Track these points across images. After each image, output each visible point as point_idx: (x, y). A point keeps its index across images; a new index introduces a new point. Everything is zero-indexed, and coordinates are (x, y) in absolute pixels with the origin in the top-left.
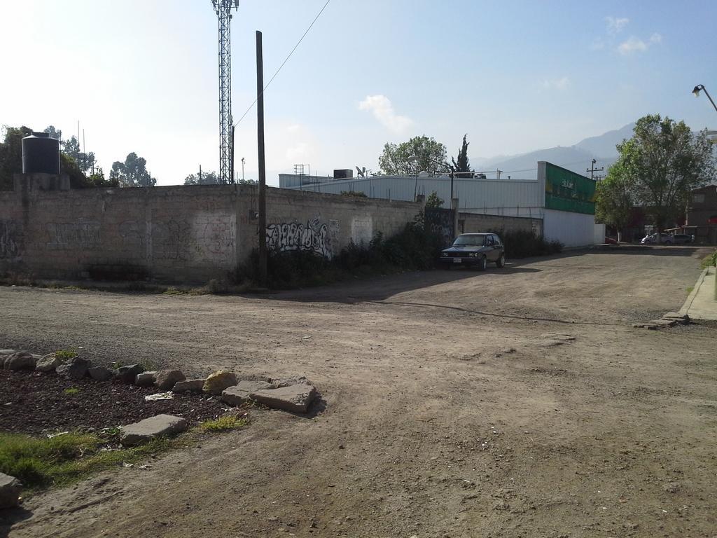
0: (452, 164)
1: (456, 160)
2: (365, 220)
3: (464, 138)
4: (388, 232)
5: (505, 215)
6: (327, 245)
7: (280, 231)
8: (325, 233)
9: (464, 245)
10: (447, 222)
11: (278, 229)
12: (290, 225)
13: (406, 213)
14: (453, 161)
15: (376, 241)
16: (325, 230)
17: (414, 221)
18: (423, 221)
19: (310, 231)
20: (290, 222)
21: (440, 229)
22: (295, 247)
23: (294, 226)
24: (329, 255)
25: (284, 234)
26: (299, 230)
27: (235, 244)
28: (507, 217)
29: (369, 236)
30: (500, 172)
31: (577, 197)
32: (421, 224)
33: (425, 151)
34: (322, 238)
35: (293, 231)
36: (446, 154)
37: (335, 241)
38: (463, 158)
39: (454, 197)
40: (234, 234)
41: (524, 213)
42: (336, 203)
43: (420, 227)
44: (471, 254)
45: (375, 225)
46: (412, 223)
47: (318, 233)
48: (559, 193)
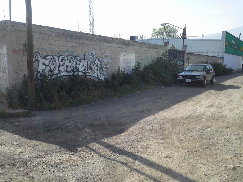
0: (180, 36)
1: (182, 35)
2: (130, 55)
3: (185, 26)
4: (145, 63)
5: (208, 55)
6: (101, 71)
7: (57, 61)
8: (99, 63)
9: (192, 71)
10: (180, 58)
11: (55, 60)
12: (67, 57)
13: (157, 52)
14: (180, 35)
15: (136, 69)
16: (100, 61)
17: (162, 57)
18: (167, 56)
19: (86, 61)
20: (66, 55)
21: (177, 61)
22: (71, 73)
23: (71, 58)
24: (102, 78)
25: (62, 63)
26: (75, 60)
27: (7, 72)
28: (209, 56)
29: (133, 65)
30: (203, 36)
31: (237, 48)
32: (166, 58)
33: (169, 31)
34: (97, 66)
35: (70, 61)
36: (177, 32)
37: (107, 68)
38: (184, 34)
39: (185, 44)
40: (6, 63)
41: (216, 55)
42: (108, 42)
43: (166, 60)
44: (197, 77)
45: (137, 58)
46: (161, 57)
47: (94, 63)
48: (230, 46)
